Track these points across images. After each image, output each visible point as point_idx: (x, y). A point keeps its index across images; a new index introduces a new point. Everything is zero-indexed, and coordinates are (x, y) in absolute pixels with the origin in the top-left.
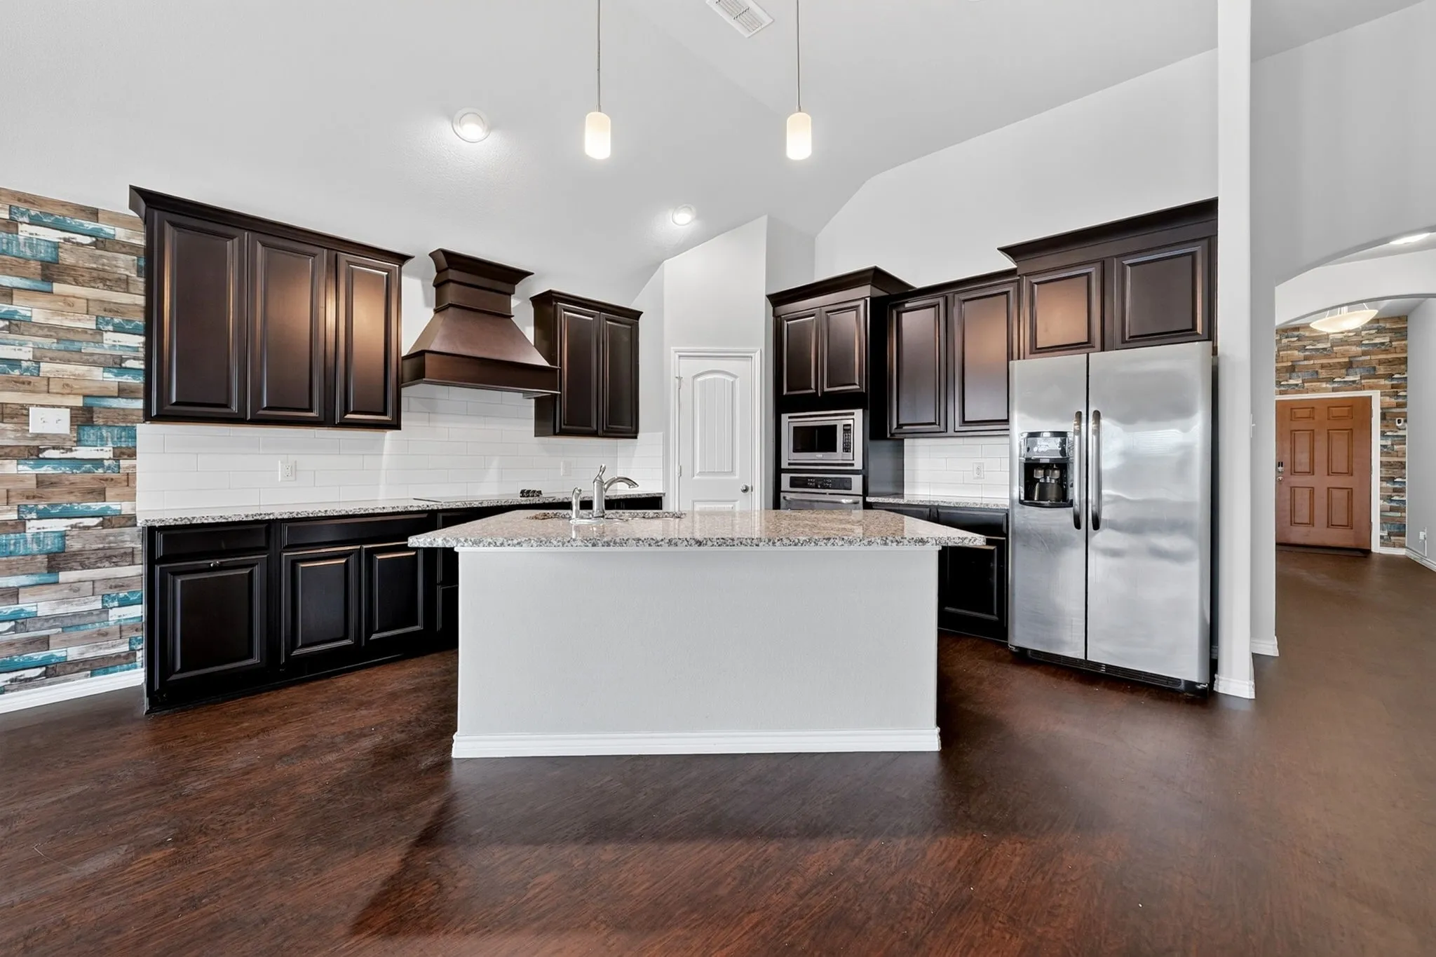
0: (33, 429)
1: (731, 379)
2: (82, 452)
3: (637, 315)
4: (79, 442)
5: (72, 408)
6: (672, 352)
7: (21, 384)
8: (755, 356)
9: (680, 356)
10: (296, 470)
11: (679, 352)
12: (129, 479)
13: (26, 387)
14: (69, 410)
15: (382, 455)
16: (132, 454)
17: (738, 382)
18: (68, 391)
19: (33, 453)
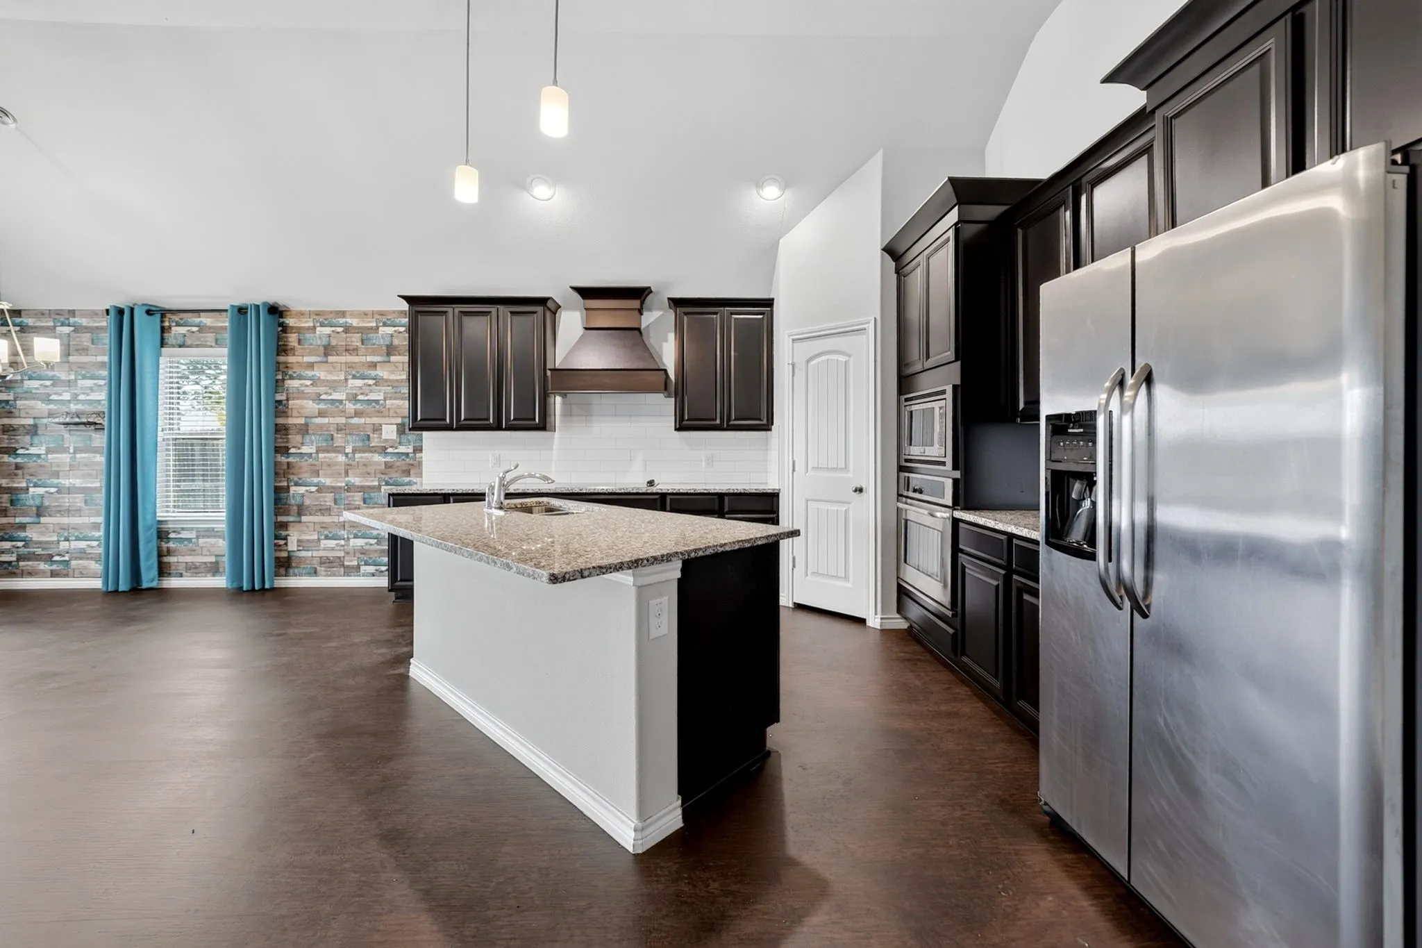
0: (383, 437)
1: (842, 358)
2: (402, 449)
3: (769, 303)
4: (400, 443)
5: (397, 424)
6: (787, 336)
7: (379, 413)
8: (868, 327)
9: (793, 340)
10: (500, 460)
11: (792, 335)
12: (420, 464)
13: (380, 415)
14: (395, 426)
15: (552, 449)
16: (421, 450)
17: (851, 360)
18: (396, 415)
19: (383, 451)
